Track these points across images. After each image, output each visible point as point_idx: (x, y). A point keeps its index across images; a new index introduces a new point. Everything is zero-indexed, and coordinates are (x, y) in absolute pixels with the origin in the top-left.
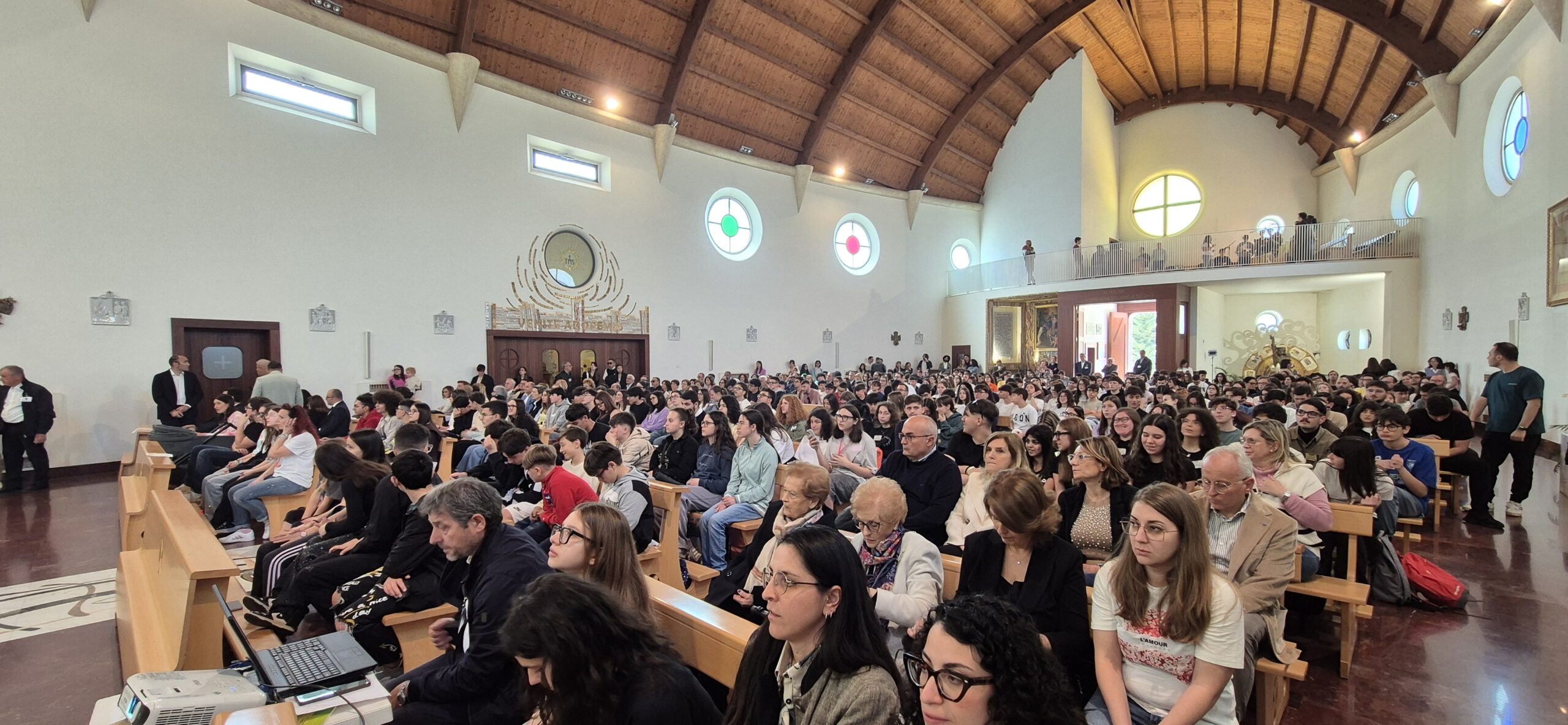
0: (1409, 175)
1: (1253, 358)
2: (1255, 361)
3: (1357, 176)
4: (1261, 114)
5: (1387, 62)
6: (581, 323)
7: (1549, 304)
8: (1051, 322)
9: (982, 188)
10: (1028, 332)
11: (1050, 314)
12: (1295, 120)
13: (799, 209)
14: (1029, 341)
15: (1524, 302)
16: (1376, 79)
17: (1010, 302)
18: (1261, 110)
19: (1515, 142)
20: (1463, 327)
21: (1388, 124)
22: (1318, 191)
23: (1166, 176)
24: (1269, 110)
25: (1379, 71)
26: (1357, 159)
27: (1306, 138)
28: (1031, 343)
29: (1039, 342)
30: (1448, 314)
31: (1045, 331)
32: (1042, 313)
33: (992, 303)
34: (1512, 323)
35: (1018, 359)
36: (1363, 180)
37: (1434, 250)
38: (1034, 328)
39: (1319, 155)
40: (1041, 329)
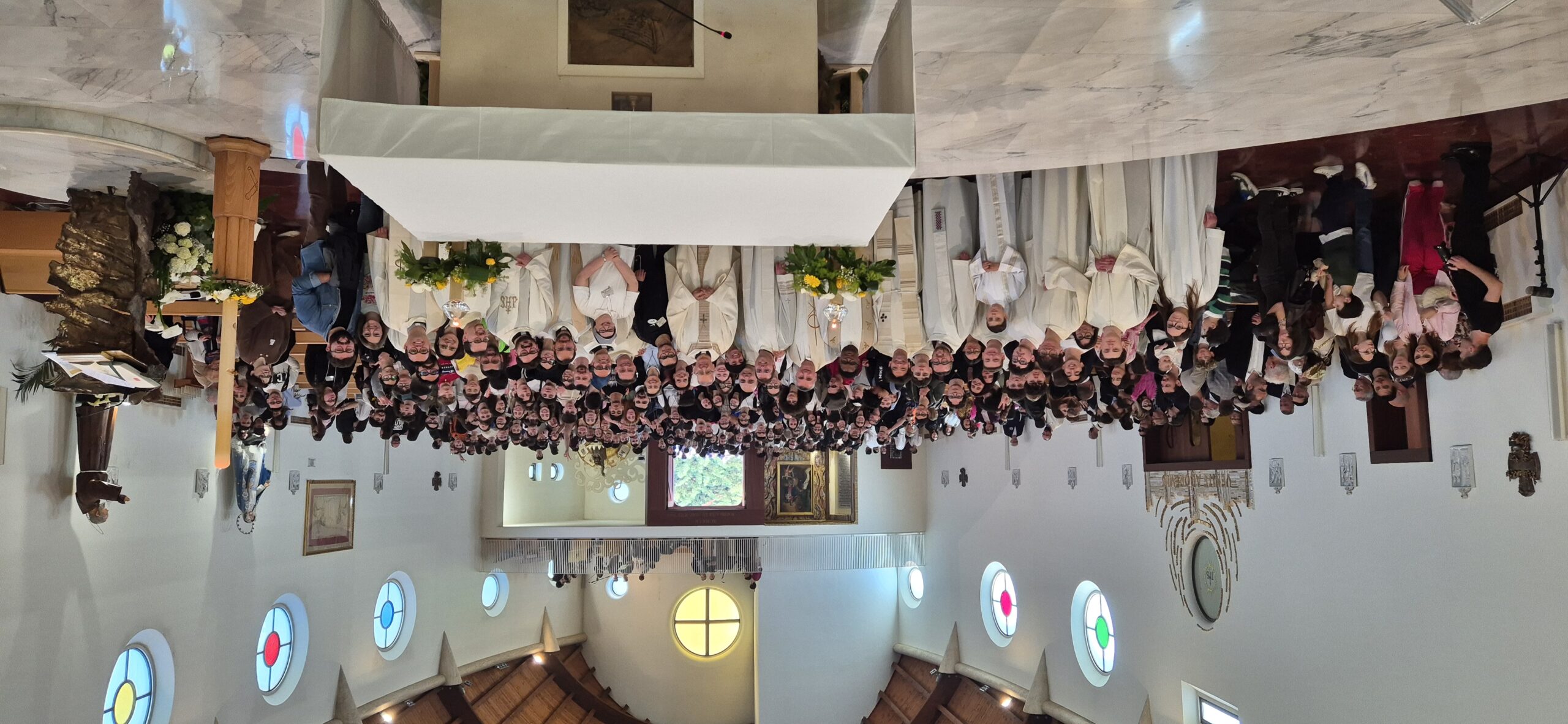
0: (491, 614)
1: (624, 455)
2: (623, 452)
3: (543, 624)
4: (622, 704)
5: (498, 715)
6: (1190, 485)
7: (353, 482)
8: (793, 494)
9: (895, 674)
10: (822, 484)
11: (794, 504)
12: (595, 693)
13: (1044, 654)
14: (820, 473)
15: (379, 487)
16: (512, 705)
17: (837, 519)
18: (622, 709)
19: (393, 613)
20: (437, 474)
21: (507, 663)
22: (582, 619)
23: (707, 655)
24: (615, 708)
25: (508, 711)
26: (542, 641)
27: (589, 673)
28: (820, 471)
29: (807, 471)
30: (452, 486)
31: (800, 484)
32: (804, 505)
33: (852, 519)
34: (388, 473)
35: (833, 456)
36: (538, 621)
37: (466, 542)
38: (814, 489)
39: (580, 653)
40: (805, 487)
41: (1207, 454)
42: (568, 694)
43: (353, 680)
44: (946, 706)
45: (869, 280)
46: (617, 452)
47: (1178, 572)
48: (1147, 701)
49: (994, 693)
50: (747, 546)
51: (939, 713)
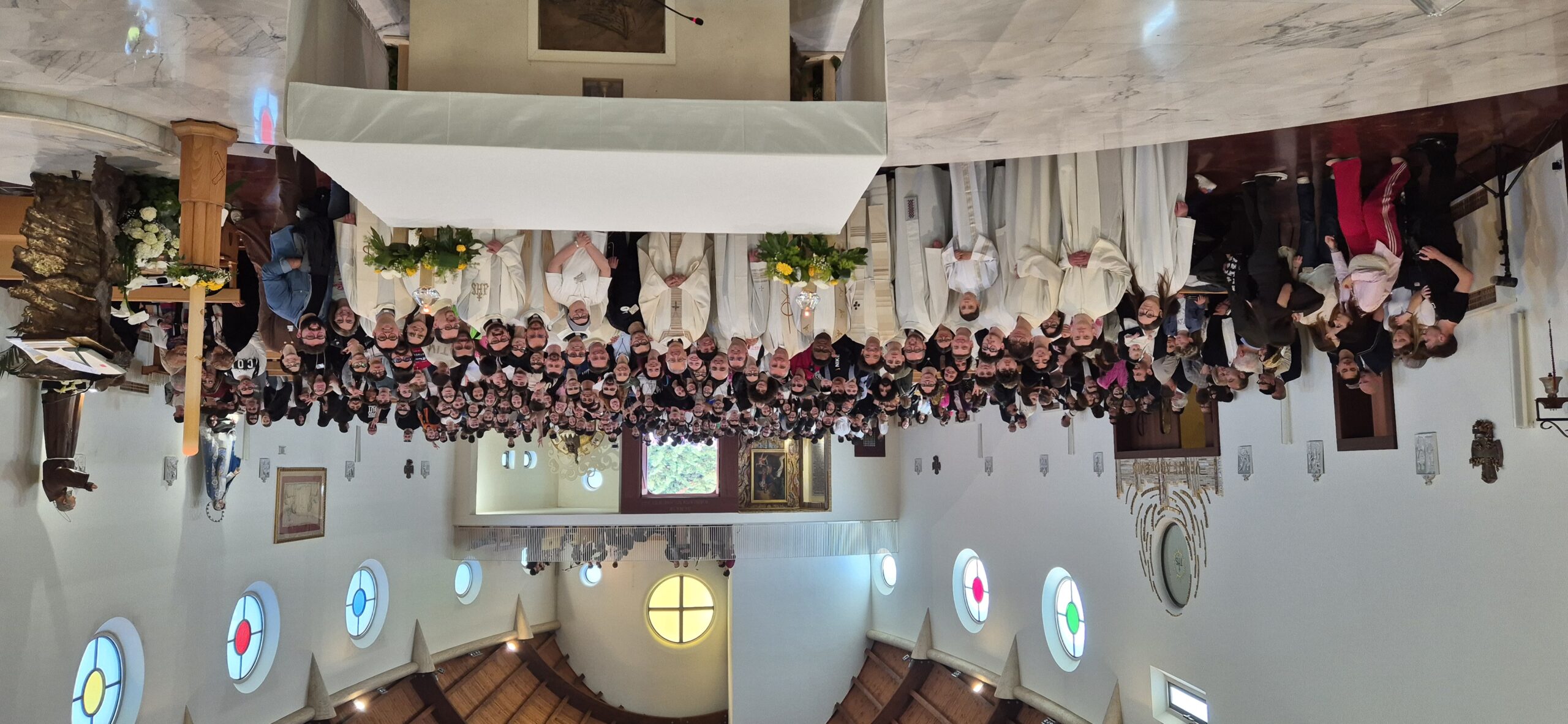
0: (465, 601)
1: (598, 443)
2: (597, 440)
3: (516, 613)
4: (596, 691)
5: (471, 703)
6: (1160, 472)
7: (324, 469)
8: (767, 482)
9: (868, 660)
10: (796, 471)
11: (768, 492)
12: (568, 679)
13: (1015, 640)
14: (794, 461)
15: (350, 474)
16: (486, 692)
17: (811, 507)
18: (595, 695)
19: (366, 600)
20: (410, 462)
21: (480, 651)
22: (556, 607)
23: (681, 641)
24: (589, 695)
25: (481, 698)
26: (515, 628)
27: (563, 660)
28: (794, 459)
29: (781, 459)
30: (425, 473)
31: (774, 472)
32: (778, 492)
33: (826, 507)
34: (359, 460)
35: (807, 443)
36: (511, 607)
37: (440, 530)
38: (788, 477)
39: (554, 640)
40: (779, 475)
41: (1176, 440)
42: (541, 681)
43: (325, 669)
44: (918, 691)
45: (841, 268)
46: (590, 440)
47: (1148, 558)
48: (1117, 686)
49: (966, 678)
50: (721, 533)
51: (911, 699)
